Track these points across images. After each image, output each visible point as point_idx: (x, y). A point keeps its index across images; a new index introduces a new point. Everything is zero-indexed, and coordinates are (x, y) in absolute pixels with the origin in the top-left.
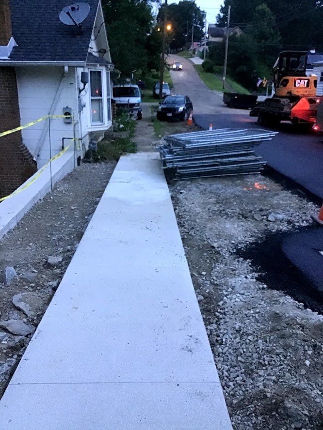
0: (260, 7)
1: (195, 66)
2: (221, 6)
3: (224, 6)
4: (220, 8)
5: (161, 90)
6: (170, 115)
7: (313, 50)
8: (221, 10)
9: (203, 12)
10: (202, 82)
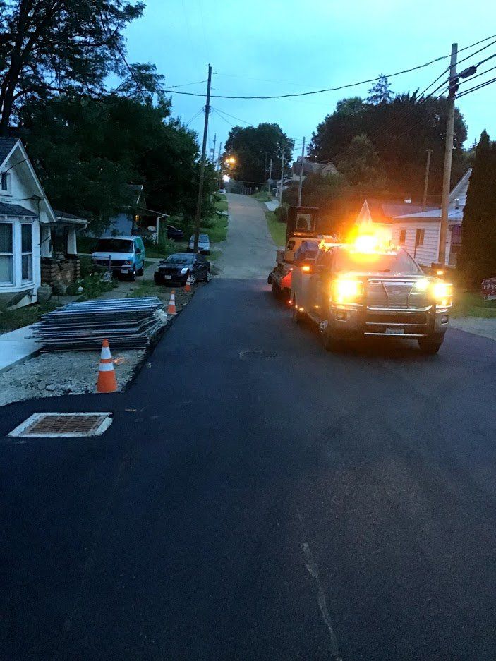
0: (357, 138)
1: (268, 213)
2: (314, 134)
3: (316, 133)
4: (312, 136)
5: (196, 244)
6: (169, 277)
7: (408, 199)
8: (312, 139)
9: (291, 140)
10: (270, 235)
